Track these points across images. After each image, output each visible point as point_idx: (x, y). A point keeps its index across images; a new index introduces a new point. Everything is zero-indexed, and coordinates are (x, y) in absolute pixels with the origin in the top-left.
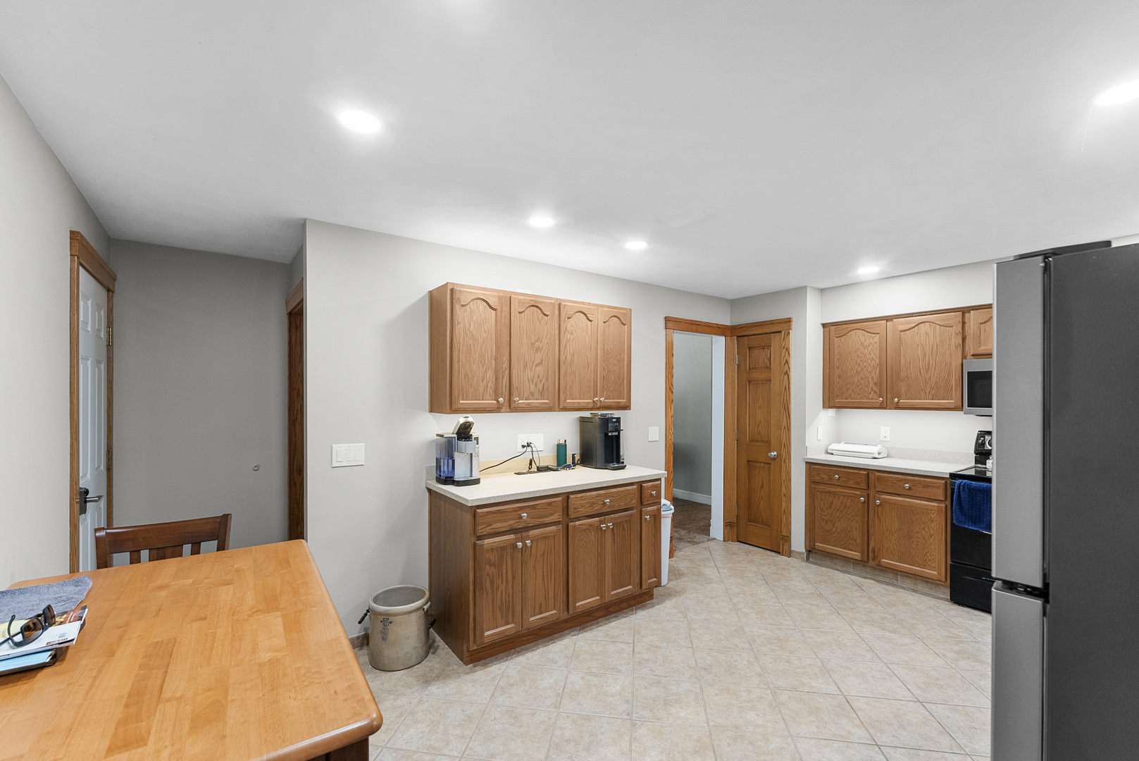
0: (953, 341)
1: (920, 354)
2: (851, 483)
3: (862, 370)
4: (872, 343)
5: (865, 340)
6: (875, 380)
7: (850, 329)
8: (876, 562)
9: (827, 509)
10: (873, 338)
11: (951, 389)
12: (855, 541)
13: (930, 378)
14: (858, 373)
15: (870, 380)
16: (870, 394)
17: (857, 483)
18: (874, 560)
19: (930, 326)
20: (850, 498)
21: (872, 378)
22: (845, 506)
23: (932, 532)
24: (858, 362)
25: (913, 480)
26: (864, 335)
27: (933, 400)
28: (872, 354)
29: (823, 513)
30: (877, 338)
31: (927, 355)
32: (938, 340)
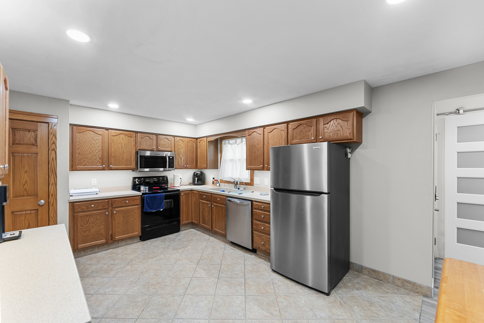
0: (132, 143)
1: (120, 147)
2: (100, 207)
3: (92, 151)
4: (98, 139)
5: (94, 137)
6: (100, 157)
7: (86, 130)
8: (113, 240)
9: (85, 224)
10: (99, 137)
11: (132, 162)
12: (102, 235)
13: (124, 157)
14: (91, 153)
15: (97, 157)
16: (97, 163)
17: (104, 206)
18: (112, 239)
19: (124, 136)
20: (99, 215)
21: (98, 156)
22: (96, 220)
23: (135, 217)
24: (91, 147)
25: (129, 199)
26: (93, 134)
27: (125, 166)
28: (98, 144)
29: (83, 228)
30: (100, 137)
31: (123, 147)
32: (127, 142)
